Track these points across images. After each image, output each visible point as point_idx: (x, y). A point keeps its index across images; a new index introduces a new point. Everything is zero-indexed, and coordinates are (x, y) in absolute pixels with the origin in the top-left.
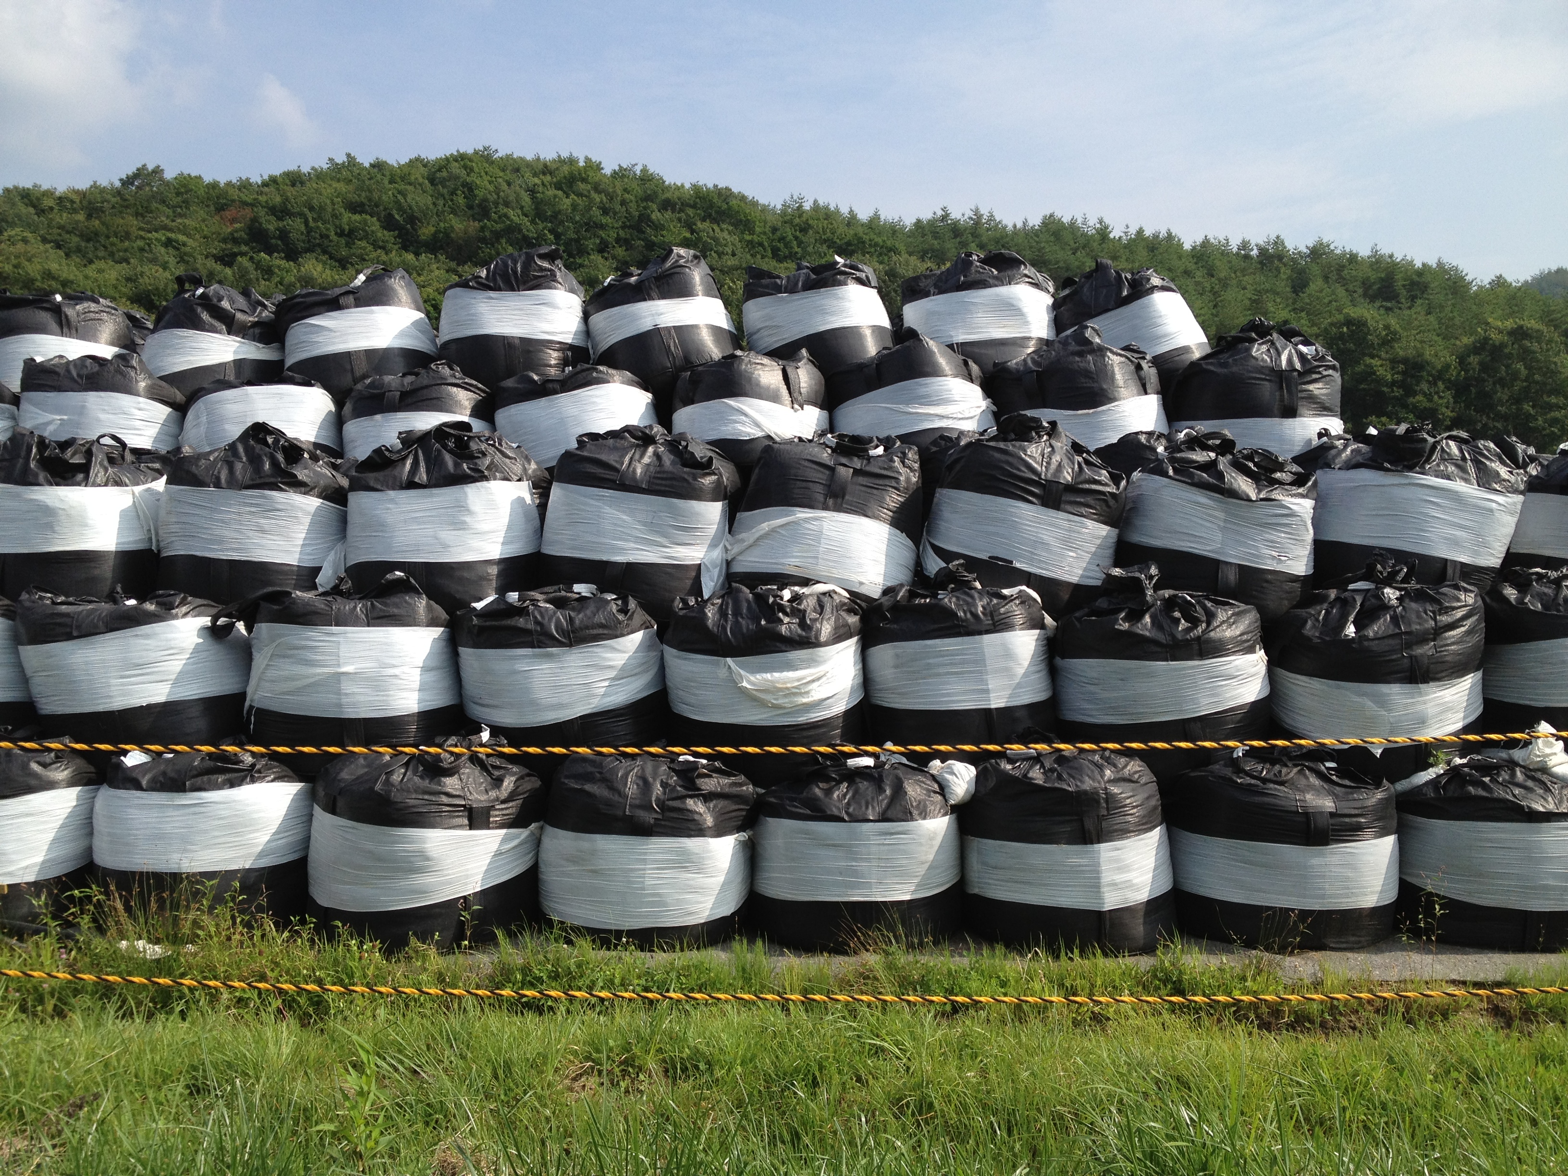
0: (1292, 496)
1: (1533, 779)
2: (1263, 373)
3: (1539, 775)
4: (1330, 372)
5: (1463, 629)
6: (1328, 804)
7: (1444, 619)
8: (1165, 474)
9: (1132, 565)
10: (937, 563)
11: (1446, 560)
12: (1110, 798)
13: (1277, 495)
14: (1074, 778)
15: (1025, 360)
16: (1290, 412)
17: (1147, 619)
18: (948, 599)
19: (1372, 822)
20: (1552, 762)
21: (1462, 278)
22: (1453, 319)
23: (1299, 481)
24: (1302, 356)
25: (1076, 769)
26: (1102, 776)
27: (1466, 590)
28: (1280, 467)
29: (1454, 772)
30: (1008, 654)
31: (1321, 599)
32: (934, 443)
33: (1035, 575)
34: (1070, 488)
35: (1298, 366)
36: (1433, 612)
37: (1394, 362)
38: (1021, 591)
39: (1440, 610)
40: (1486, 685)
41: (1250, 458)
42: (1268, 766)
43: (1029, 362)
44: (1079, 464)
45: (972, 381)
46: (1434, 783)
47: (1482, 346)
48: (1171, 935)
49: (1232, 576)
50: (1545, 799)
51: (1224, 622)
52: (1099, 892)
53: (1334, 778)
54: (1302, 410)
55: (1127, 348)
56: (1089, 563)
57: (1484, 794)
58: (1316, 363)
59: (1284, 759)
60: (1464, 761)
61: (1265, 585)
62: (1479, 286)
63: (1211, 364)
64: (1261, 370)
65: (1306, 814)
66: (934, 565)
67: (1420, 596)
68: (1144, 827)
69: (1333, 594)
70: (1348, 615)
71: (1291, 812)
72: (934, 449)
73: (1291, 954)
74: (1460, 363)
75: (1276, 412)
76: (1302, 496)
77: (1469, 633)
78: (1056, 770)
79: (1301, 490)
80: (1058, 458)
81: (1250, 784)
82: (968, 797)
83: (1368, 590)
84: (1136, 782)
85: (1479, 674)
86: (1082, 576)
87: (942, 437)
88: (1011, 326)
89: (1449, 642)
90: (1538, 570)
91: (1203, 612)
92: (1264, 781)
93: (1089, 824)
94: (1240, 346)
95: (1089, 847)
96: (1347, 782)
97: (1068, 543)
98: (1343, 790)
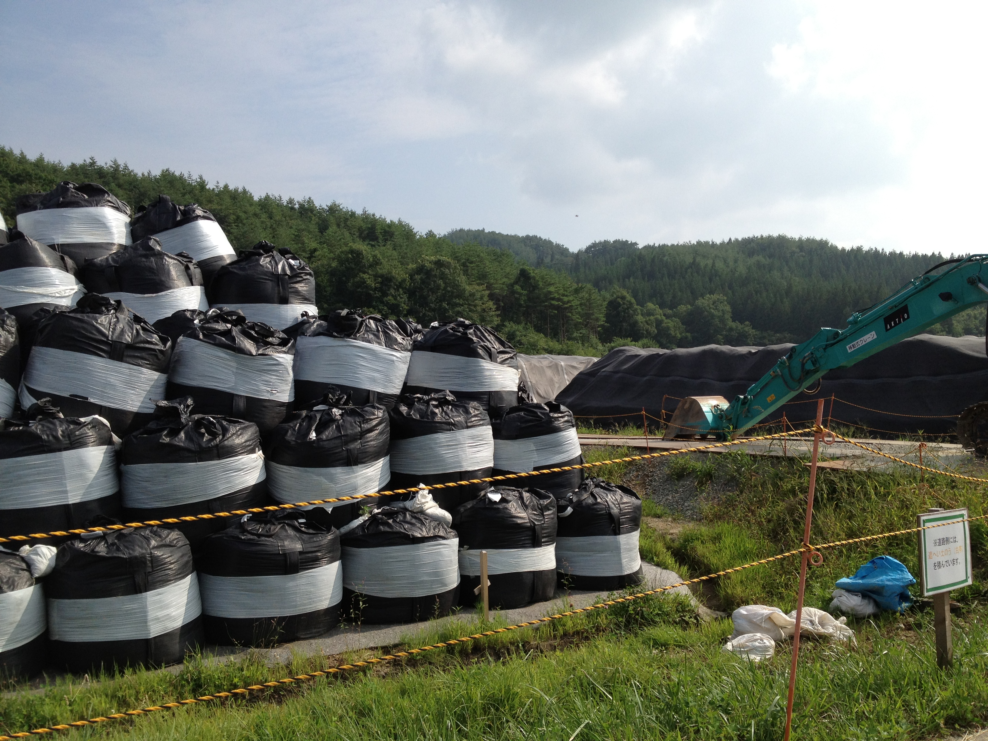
0: (279, 352)
1: (415, 518)
2: (267, 276)
3: (419, 515)
4: (308, 277)
5: (377, 432)
6: (298, 546)
7: (366, 426)
8: (197, 338)
9: (176, 398)
10: (30, 400)
11: (369, 391)
12: (155, 560)
13: (269, 351)
14: (128, 548)
15: (107, 259)
16: (284, 301)
17: (182, 435)
18: (35, 427)
19: (324, 555)
20: (426, 507)
21: (411, 231)
22: (406, 253)
23: (284, 343)
24: (291, 267)
25: (130, 541)
26: (148, 546)
27: (379, 409)
28: (272, 334)
29: (374, 518)
30: (82, 464)
31: (297, 417)
32: (36, 314)
33: (105, 407)
34: (129, 346)
35: (288, 272)
36: (360, 422)
37: (376, 276)
38: (94, 418)
39: (363, 421)
40: (392, 464)
41: (252, 328)
42: (263, 525)
43: (110, 259)
44: (137, 329)
45: (67, 271)
46: (362, 526)
47: (421, 270)
48: (194, 647)
49: (242, 404)
50: (421, 530)
51: (234, 434)
52: (147, 626)
53: (303, 529)
54: (291, 299)
55: (180, 255)
56: (145, 398)
57: (388, 530)
58: (299, 271)
59: (273, 520)
60: (380, 511)
61: (263, 409)
62: (420, 236)
63: (235, 268)
64: (266, 273)
65: (285, 555)
66: (28, 401)
67: (352, 413)
68: (180, 575)
69: (304, 413)
70: (312, 426)
71: (275, 554)
72: (36, 318)
73: (273, 647)
74: (411, 279)
75: (276, 300)
76: (285, 352)
77: (380, 433)
78: (115, 544)
79: (284, 349)
80: (121, 326)
81: (250, 539)
82: (50, 570)
83: (324, 410)
84: (175, 546)
85: (388, 458)
86: (140, 407)
87: (42, 310)
88: (98, 235)
89: (369, 439)
90: (418, 395)
91: (220, 429)
92: (259, 536)
93: (139, 579)
94: (253, 258)
95: (139, 596)
96: (311, 531)
97: (130, 384)
98: (308, 536)
